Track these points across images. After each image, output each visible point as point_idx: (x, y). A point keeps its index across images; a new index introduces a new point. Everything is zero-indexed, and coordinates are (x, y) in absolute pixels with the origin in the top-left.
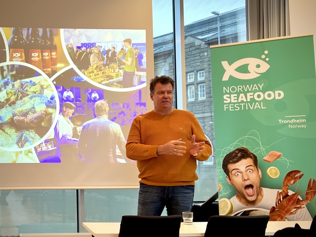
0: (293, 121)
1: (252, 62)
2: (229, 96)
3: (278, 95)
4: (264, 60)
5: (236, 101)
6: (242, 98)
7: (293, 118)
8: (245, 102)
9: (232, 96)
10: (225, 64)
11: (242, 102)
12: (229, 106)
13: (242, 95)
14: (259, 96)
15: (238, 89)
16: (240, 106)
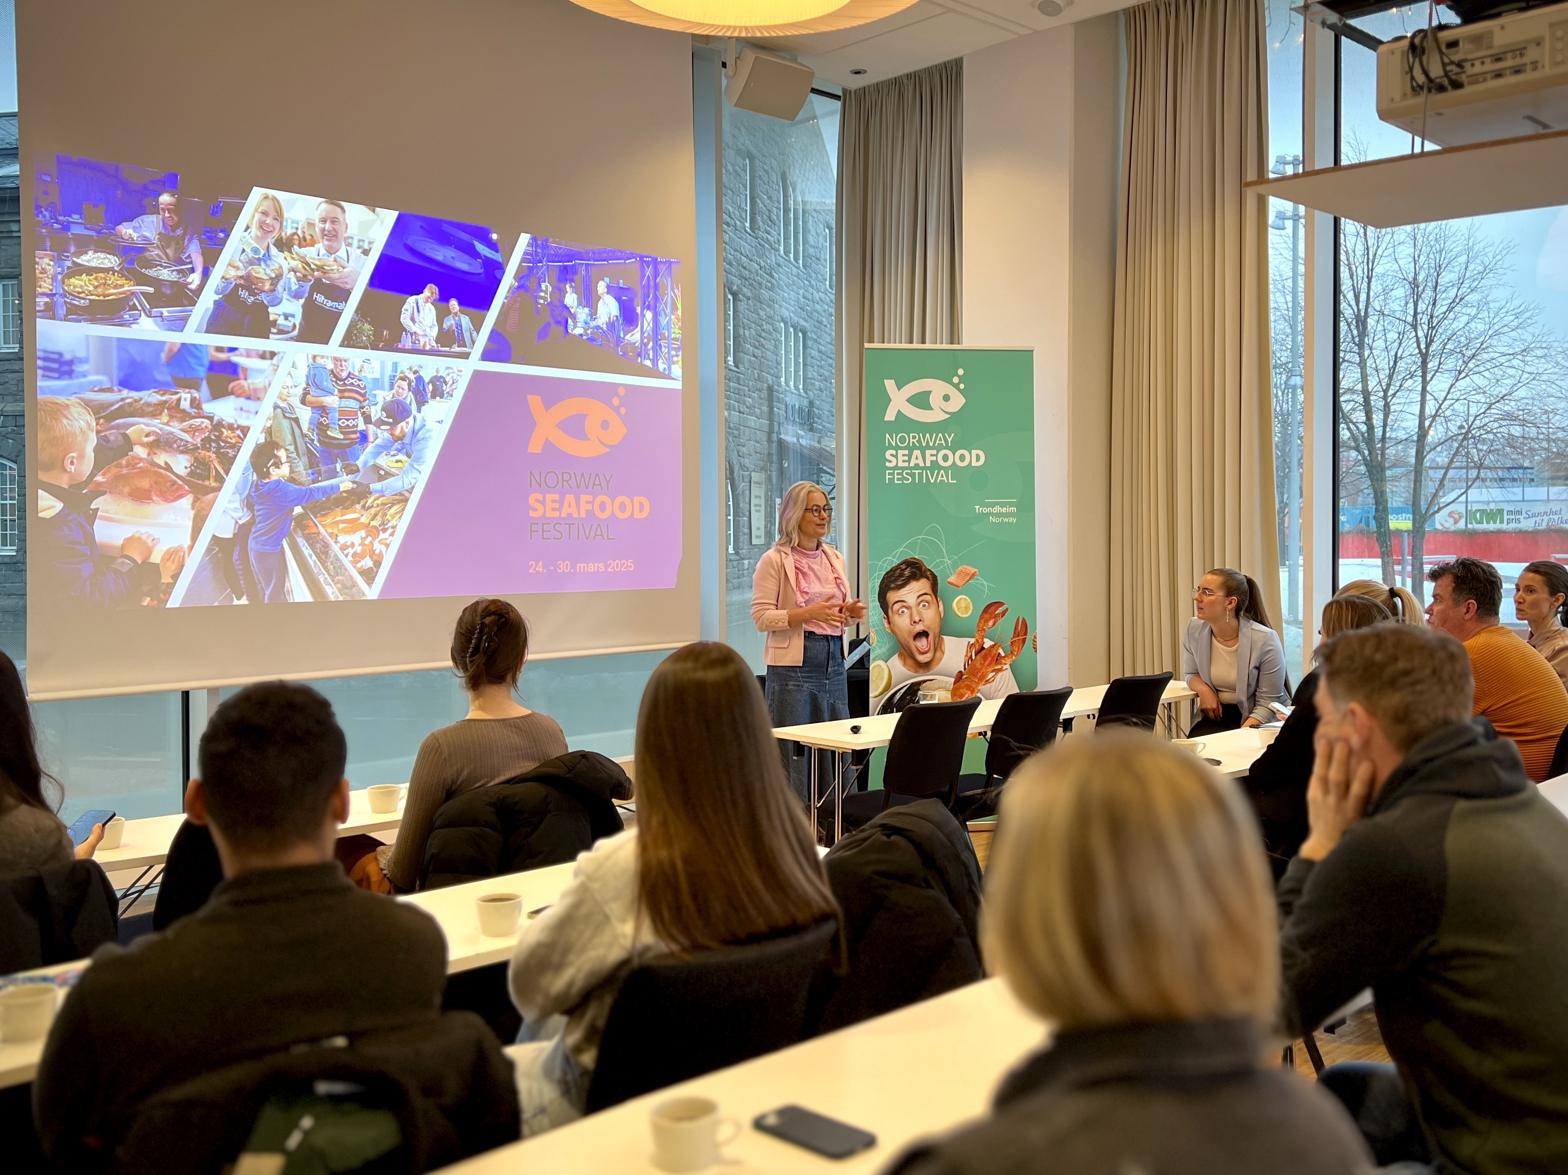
0: (997, 509)
1: (936, 387)
2: (894, 452)
3: (976, 458)
4: (956, 386)
5: (906, 464)
6: (917, 458)
7: (997, 503)
8: (922, 468)
9: (900, 452)
10: (890, 384)
11: (917, 466)
12: (893, 474)
13: (917, 453)
14: (945, 458)
15: (911, 440)
16: (913, 475)
